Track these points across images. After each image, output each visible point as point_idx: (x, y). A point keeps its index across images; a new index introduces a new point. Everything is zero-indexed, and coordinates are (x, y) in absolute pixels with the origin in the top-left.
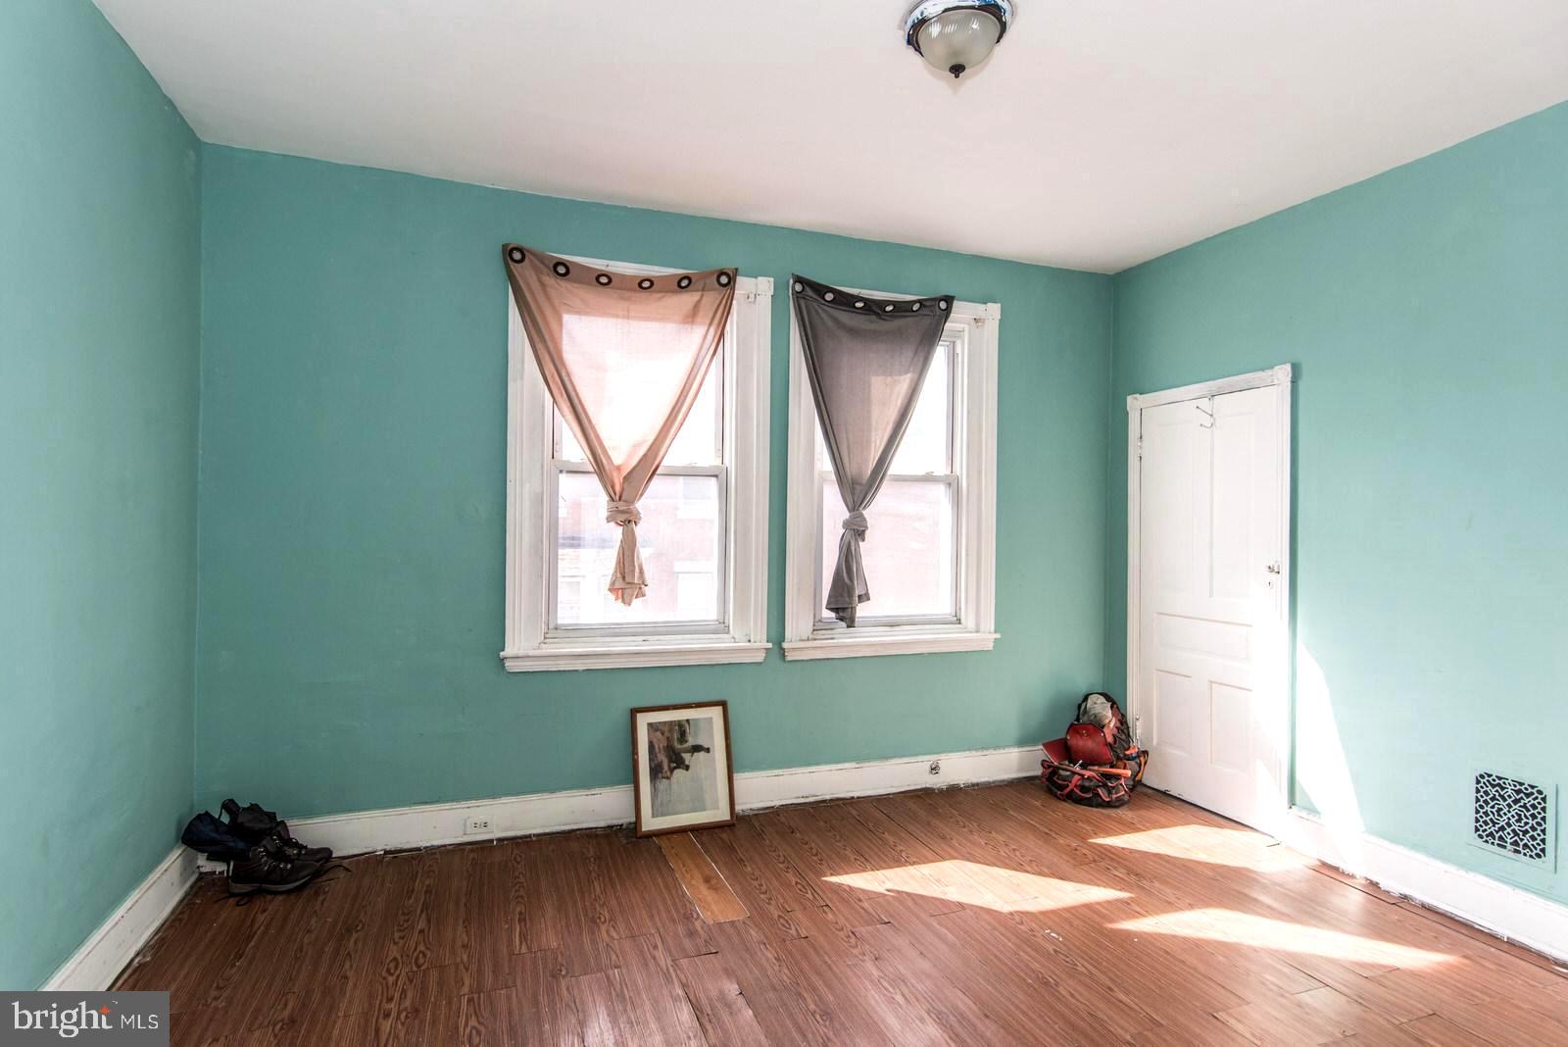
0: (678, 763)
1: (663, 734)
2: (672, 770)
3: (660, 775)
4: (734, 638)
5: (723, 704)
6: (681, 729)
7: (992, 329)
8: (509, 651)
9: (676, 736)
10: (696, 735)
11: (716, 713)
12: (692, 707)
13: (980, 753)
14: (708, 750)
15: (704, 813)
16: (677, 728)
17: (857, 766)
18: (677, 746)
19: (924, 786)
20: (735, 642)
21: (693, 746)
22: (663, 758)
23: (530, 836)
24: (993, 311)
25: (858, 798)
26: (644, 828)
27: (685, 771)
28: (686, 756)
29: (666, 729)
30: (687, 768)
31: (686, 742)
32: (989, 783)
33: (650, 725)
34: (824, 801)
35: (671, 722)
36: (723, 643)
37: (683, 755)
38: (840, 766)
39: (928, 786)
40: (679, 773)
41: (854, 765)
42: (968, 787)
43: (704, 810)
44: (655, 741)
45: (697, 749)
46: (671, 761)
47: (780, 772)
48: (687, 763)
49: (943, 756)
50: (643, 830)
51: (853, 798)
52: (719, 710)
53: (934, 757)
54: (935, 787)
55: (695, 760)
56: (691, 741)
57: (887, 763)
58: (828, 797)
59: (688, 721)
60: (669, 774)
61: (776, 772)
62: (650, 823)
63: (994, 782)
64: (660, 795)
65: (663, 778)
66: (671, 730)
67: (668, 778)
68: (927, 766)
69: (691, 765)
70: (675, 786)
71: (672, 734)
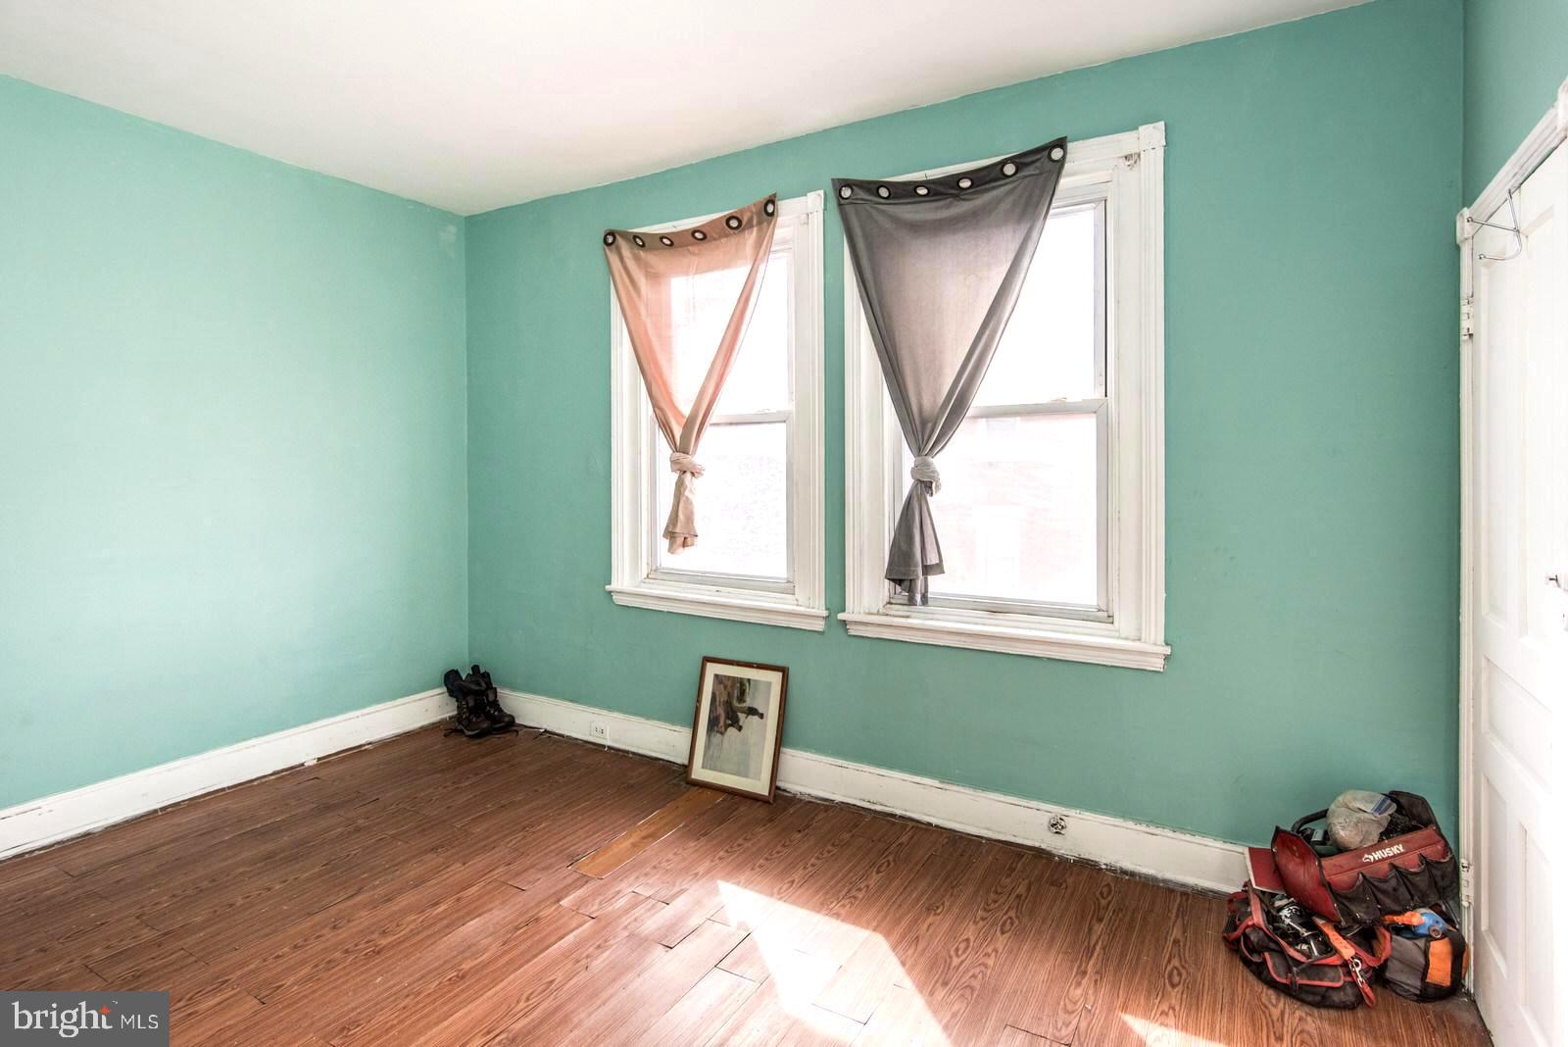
0: (734, 722)
1: (725, 687)
2: (727, 726)
3: (716, 728)
4: (797, 600)
5: (784, 671)
6: (741, 687)
7: (1153, 164)
8: (614, 586)
9: (736, 693)
10: (753, 698)
11: (775, 678)
12: (753, 667)
13: (1143, 828)
14: (761, 716)
15: (744, 779)
16: (738, 685)
17: (941, 786)
18: (736, 704)
19: (1037, 845)
20: (797, 605)
21: (749, 708)
22: (721, 711)
23: (627, 752)
24: (1152, 136)
25: (936, 826)
26: (694, 776)
27: (737, 731)
28: (742, 716)
29: (729, 684)
30: (740, 729)
31: (744, 702)
32: (1154, 879)
33: (716, 676)
34: (893, 815)
35: (734, 677)
36: (786, 603)
37: (739, 714)
38: (918, 779)
39: (1043, 846)
40: (732, 731)
41: (936, 783)
42: (1114, 871)
43: (746, 776)
44: (717, 693)
45: (752, 711)
46: (727, 717)
47: (845, 763)
48: (741, 724)
49: (1072, 812)
50: (693, 777)
51: (930, 824)
52: (779, 675)
53: (1058, 810)
54: (1054, 851)
55: (749, 723)
56: (749, 702)
57: (983, 794)
58: (898, 812)
59: (749, 680)
60: (723, 729)
61: (840, 762)
62: (699, 773)
63: (1165, 881)
64: (712, 748)
65: (718, 732)
66: (733, 686)
67: (722, 734)
68: (1045, 819)
69: (744, 727)
70: (726, 745)
71: (733, 691)
